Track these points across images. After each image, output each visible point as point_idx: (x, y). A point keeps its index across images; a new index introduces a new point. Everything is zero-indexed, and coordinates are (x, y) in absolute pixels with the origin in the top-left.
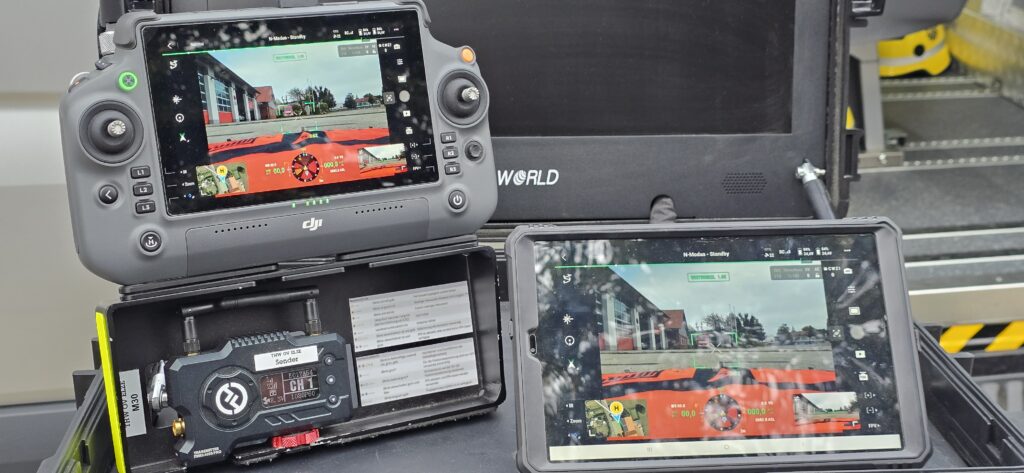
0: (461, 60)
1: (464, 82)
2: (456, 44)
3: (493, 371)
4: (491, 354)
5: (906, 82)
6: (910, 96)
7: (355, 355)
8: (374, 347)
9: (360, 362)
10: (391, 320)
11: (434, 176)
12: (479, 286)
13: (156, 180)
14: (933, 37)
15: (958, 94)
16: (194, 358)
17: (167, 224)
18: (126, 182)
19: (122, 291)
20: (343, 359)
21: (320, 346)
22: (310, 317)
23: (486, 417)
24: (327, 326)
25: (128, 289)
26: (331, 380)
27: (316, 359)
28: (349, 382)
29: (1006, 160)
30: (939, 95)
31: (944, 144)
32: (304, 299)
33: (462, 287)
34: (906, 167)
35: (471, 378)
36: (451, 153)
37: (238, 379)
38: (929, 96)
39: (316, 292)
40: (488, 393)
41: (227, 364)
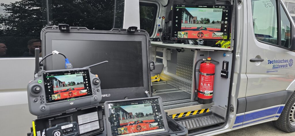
0: (96, 76)
1: (96, 80)
2: (95, 74)
3: (102, 126)
4: (101, 123)
5: (155, 83)
6: (155, 84)
7: (79, 125)
8: (82, 124)
9: (79, 126)
10: (85, 119)
11: (92, 94)
12: (99, 112)
13: (45, 98)
14: (158, 76)
15: (161, 84)
16: (50, 128)
17: (46, 105)
18: (39, 98)
19: (38, 117)
20: (77, 126)
21: (73, 124)
22: (71, 119)
23: (101, 134)
24: (74, 121)
25: (39, 117)
26: (75, 130)
27: (72, 126)
28: (78, 130)
29: (169, 92)
30: (159, 84)
31: (161, 91)
32: (70, 116)
33: (96, 113)
34: (156, 94)
35: (98, 127)
36: (94, 91)
37: (58, 131)
38: (158, 84)
39: (72, 115)
40: (101, 130)
41: (57, 128)
